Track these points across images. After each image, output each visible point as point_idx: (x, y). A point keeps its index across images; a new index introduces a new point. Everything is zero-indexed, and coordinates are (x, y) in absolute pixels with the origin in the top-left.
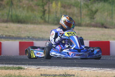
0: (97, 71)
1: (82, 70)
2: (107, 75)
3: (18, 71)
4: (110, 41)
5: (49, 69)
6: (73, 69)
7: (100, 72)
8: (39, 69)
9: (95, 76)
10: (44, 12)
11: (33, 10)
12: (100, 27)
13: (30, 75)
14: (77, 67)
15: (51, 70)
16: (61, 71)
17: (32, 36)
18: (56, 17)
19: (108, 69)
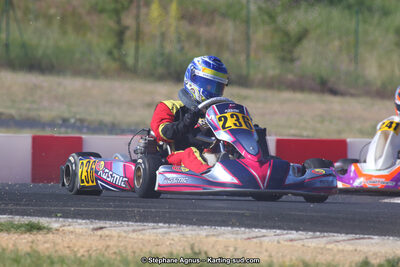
0: (301, 243)
1: (249, 239)
2: (337, 257)
3: (27, 237)
4: (348, 140)
5: (134, 231)
6: (218, 235)
7: (314, 245)
8: (100, 232)
9: (294, 258)
10: (120, 35)
11: (80, 28)
12: (312, 90)
13: (67, 252)
14: (233, 226)
15: (144, 235)
16: (176, 239)
17: (78, 117)
18: (162, 54)
19: (342, 237)
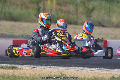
0: (94, 71)
1: (78, 70)
2: (105, 76)
3: (12, 71)
5: (44, 68)
6: (69, 69)
7: (97, 72)
8: (33, 69)
9: (92, 76)
10: (39, 10)
12: (96, 26)
13: (24, 75)
14: (73, 66)
15: (47, 69)
16: (56, 71)
19: (106, 69)
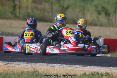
0: (66, 68)
1: (51, 67)
2: (77, 72)
5: (17, 65)
6: (42, 66)
7: (70, 68)
8: (7, 65)
9: (64, 72)
10: (15, 7)
12: (71, 23)
14: (46, 63)
15: (20, 66)
16: (29, 67)
17: (2, 31)
18: (27, 13)
19: (78, 66)
